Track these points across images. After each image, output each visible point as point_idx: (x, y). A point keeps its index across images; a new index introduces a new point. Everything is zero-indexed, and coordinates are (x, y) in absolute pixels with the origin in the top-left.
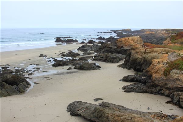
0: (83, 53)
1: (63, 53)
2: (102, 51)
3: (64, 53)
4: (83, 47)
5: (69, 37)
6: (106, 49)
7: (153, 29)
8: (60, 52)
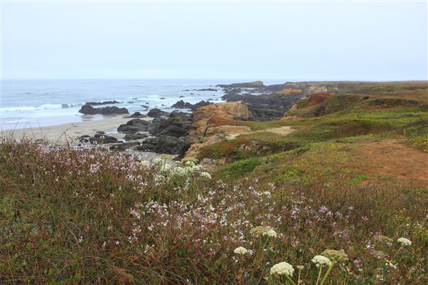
0: (124, 135)
1: (84, 136)
2: (162, 132)
3: (87, 136)
4: (130, 123)
5: (115, 102)
6: (171, 127)
7: (310, 82)
8: (78, 135)
